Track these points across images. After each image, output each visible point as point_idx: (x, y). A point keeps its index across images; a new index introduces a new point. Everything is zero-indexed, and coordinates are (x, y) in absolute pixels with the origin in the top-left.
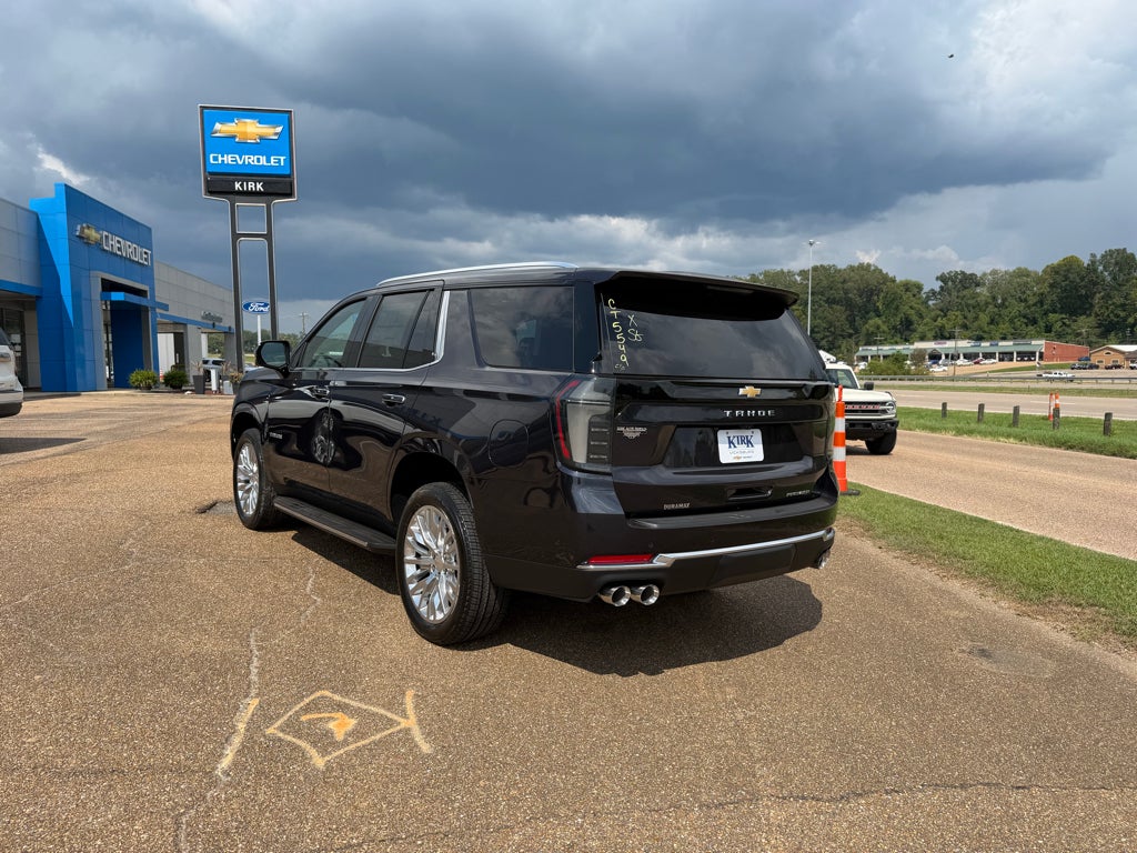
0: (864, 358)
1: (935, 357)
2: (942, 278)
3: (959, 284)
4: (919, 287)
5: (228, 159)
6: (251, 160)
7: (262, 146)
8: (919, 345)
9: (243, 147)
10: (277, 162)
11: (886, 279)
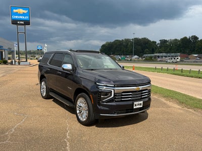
0: (144, 57)
1: (159, 57)
2: (160, 41)
3: (164, 42)
4: (156, 42)
5: (16, 17)
6: (21, 17)
7: (24, 14)
8: (156, 54)
9: (20, 15)
10: (26, 18)
11: (149, 41)
